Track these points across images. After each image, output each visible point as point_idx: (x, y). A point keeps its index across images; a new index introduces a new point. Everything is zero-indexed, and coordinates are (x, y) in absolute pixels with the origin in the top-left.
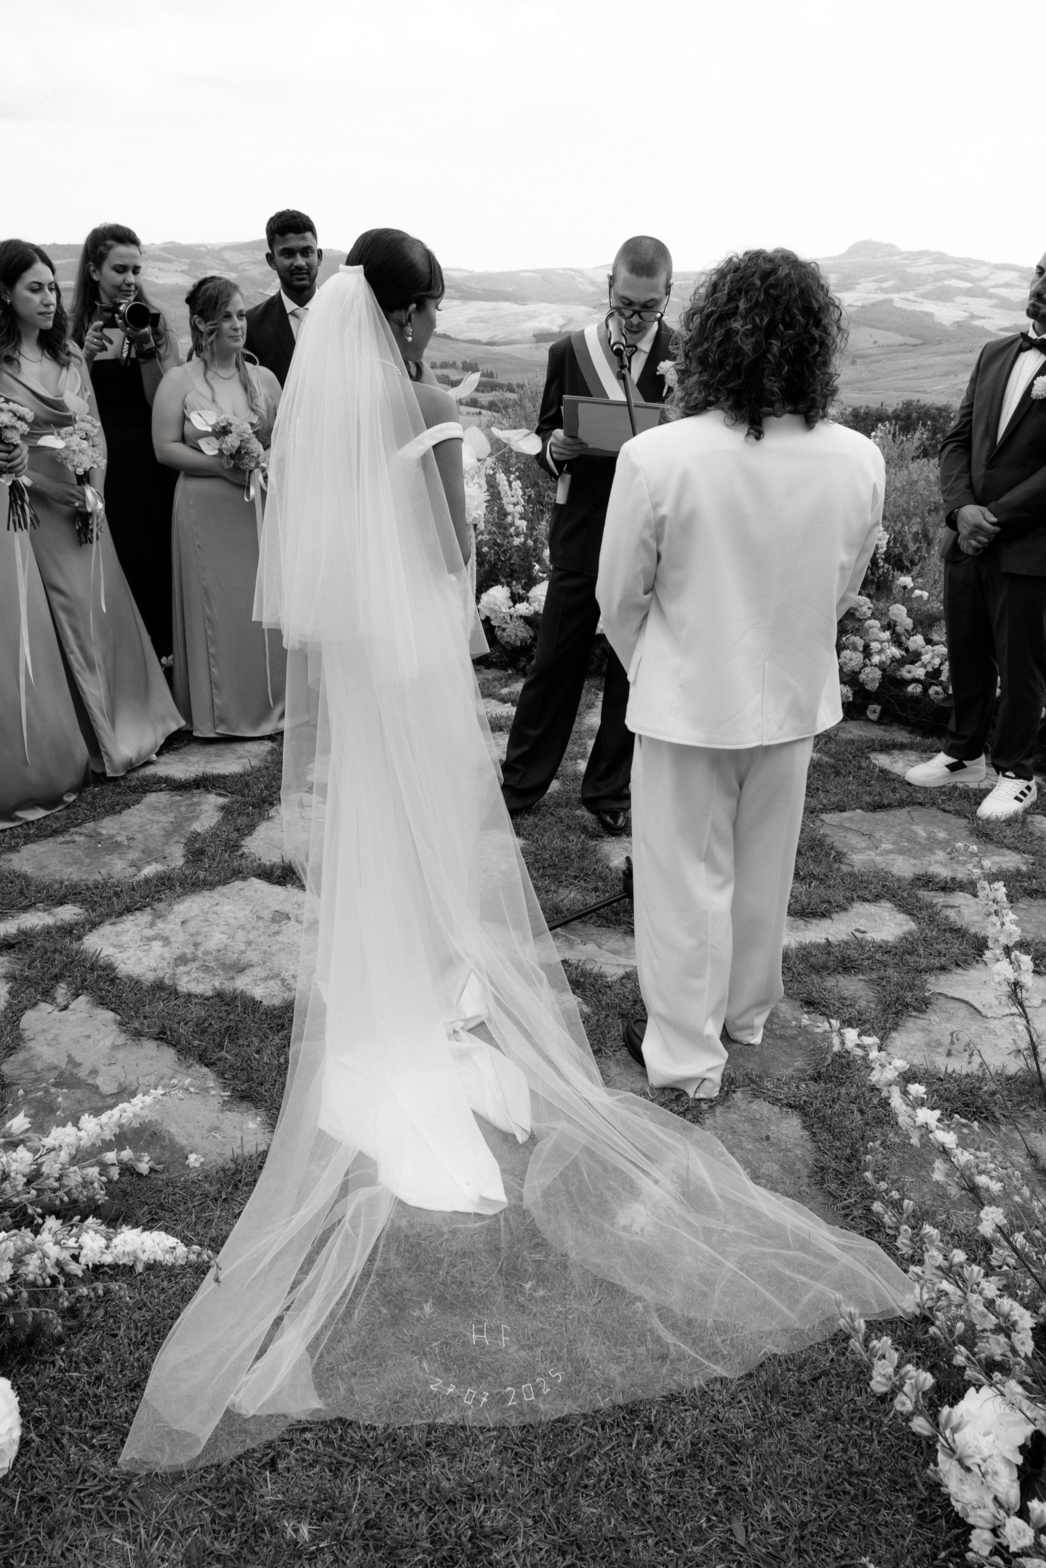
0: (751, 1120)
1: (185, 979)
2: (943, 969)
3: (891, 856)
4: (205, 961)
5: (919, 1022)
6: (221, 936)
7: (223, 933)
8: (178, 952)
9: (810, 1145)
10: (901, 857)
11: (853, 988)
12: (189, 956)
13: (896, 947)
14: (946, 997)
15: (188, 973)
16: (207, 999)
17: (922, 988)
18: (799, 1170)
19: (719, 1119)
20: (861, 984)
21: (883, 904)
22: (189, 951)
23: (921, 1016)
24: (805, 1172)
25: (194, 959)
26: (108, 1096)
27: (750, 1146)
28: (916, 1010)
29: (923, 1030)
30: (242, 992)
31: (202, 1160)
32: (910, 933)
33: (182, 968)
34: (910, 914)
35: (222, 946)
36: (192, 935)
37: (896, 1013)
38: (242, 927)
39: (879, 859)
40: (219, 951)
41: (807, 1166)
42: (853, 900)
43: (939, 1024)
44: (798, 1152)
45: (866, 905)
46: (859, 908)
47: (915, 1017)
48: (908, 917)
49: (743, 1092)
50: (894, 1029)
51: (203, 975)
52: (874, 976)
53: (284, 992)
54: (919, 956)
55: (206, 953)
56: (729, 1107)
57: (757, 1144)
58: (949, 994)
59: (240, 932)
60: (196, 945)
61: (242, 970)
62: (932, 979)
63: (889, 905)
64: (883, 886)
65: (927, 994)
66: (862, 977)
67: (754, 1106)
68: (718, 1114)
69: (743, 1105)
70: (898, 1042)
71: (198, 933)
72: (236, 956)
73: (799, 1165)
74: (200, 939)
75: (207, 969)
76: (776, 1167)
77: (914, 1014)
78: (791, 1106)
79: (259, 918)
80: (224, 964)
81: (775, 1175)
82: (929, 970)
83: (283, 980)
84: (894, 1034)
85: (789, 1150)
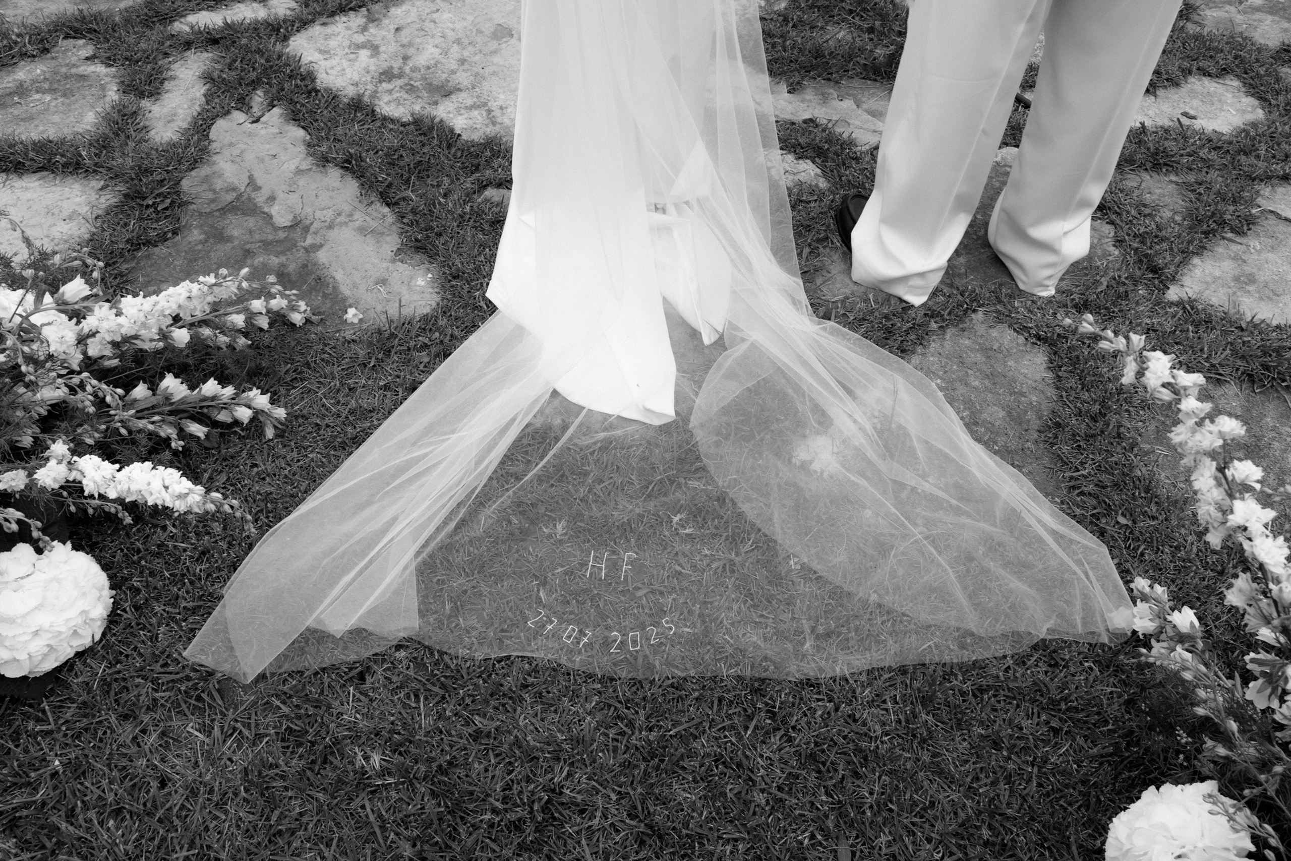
0: (987, 351)
1: (386, 98)
2: (1286, 178)
3: (1257, 16)
4: (411, 79)
5: (1234, 247)
6: (433, 50)
7: (437, 47)
8: (385, 65)
9: (1051, 392)
10: (1269, 18)
11: (1158, 191)
12: (396, 71)
13: (1231, 143)
14: (1278, 216)
15: (390, 92)
16: (404, 125)
17: (1251, 203)
18: (1029, 421)
19: (948, 344)
20: (1171, 187)
21: (1228, 82)
22: (396, 64)
23: (1238, 239)
24: (1036, 424)
25: (400, 76)
26: (280, 228)
27: (977, 383)
28: (1233, 230)
29: (1236, 258)
30: (442, 121)
31: (361, 316)
32: (1254, 125)
33: (385, 86)
34: (1260, 98)
35: (432, 62)
36: (403, 46)
37: (1206, 233)
38: (458, 41)
39: (1239, 18)
40: (429, 68)
41: (1040, 418)
42: (1190, 73)
43: (1259, 252)
44: (1034, 398)
45: (1206, 81)
46: (1197, 84)
47: (1230, 240)
48: (1256, 103)
49: (986, 313)
50: (1198, 254)
51: (406, 96)
52: (1191, 178)
53: (487, 125)
54: (1258, 157)
55: (415, 69)
56: (963, 330)
57: (986, 382)
58: (1283, 214)
59: (455, 47)
60: (406, 58)
61: (447, 95)
62: (1266, 191)
63: (1236, 83)
64: (1236, 57)
65: (1254, 211)
66: (1173, 178)
67: (994, 333)
68: (948, 337)
69: (981, 329)
70: (1198, 272)
71: (411, 44)
72: (446, 75)
73: (1030, 415)
74: (411, 51)
75: (410, 89)
76: (1002, 414)
77: (1229, 235)
78: (1039, 339)
79: (479, 32)
80: (431, 84)
81: (997, 424)
82: (1267, 178)
83: (489, 111)
84: (1196, 260)
85: (1022, 394)
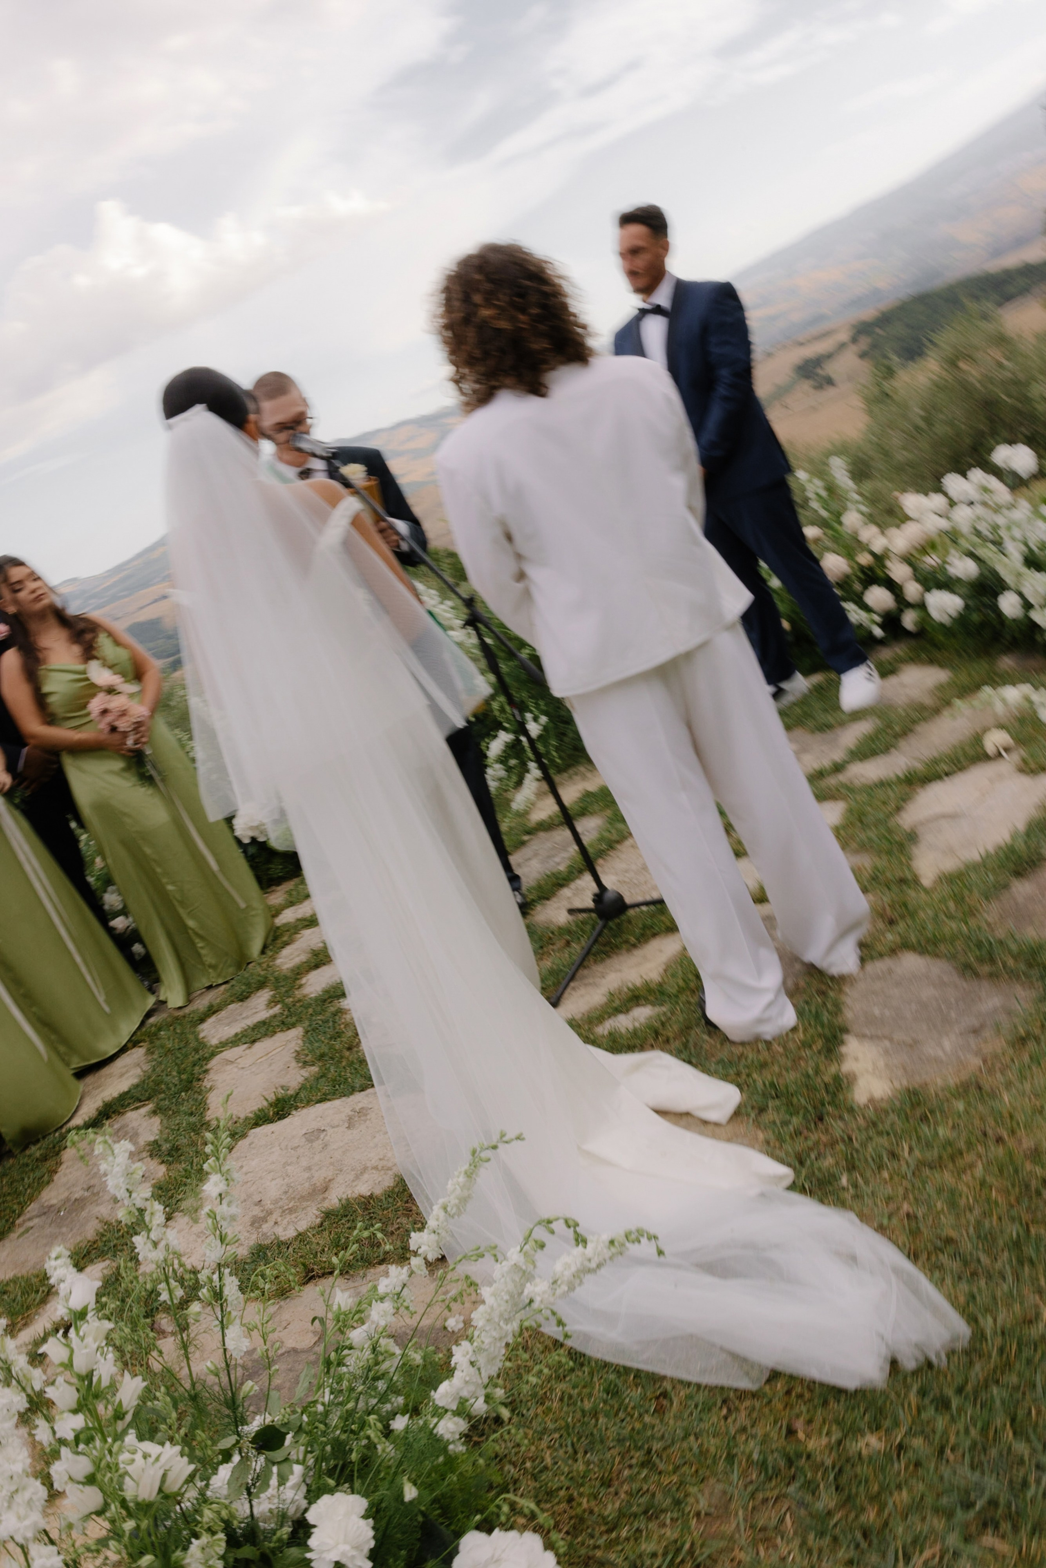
1: (279, 1229)
2: (899, 809)
4: (281, 1207)
5: (922, 846)
6: (274, 1182)
7: (274, 1179)
8: (248, 1219)
12: (262, 1214)
13: (849, 821)
14: (923, 822)
15: (277, 1224)
16: (321, 1225)
17: (900, 828)
22: (257, 1211)
23: (918, 844)
25: (270, 1213)
26: (312, 1347)
28: (910, 843)
29: (930, 848)
30: (347, 1199)
31: (462, 1318)
32: (847, 807)
33: (266, 1226)
34: (835, 799)
35: (285, 1188)
37: (900, 852)
38: (286, 1164)
40: (286, 1192)
43: (936, 839)
47: (915, 845)
50: (910, 861)
51: (293, 1216)
53: (384, 1175)
54: (871, 814)
55: (276, 1201)
58: (923, 819)
59: (289, 1169)
60: (258, 1203)
61: (326, 1189)
62: (898, 820)
65: (906, 830)
70: (922, 866)
72: (307, 1185)
73: (945, 978)
74: (256, 1197)
75: (290, 1211)
77: (912, 845)
79: (295, 1148)
80: (302, 1197)
83: (376, 1168)
85: (927, 975)
